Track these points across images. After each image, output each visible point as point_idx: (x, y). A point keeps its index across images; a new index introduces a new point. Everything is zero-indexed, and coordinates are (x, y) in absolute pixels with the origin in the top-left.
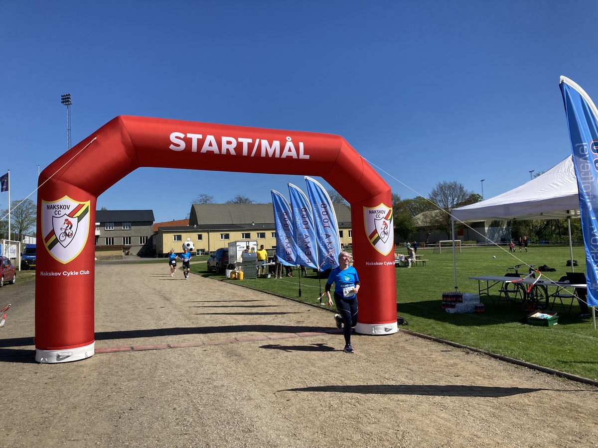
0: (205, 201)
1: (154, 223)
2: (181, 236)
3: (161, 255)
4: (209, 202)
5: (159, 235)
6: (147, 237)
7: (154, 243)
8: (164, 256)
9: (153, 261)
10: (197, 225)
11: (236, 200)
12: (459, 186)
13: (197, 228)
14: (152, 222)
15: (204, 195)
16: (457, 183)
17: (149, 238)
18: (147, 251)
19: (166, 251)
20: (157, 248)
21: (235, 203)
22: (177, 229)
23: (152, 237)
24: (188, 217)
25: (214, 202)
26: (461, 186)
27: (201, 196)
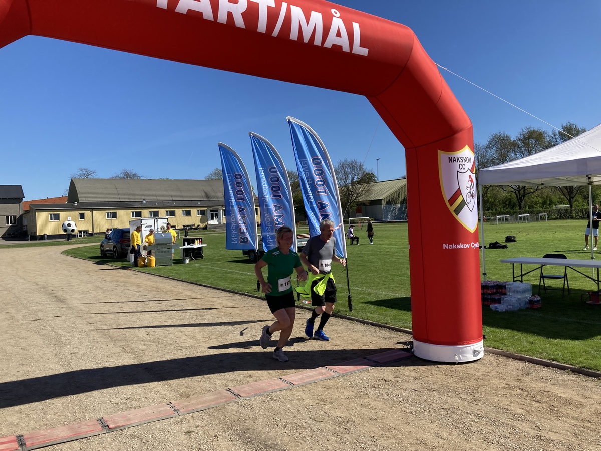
0: (86, 175)
1: (24, 200)
2: (58, 215)
3: (34, 237)
4: (91, 177)
5: (30, 214)
6: (15, 217)
7: (25, 223)
8: (38, 238)
9: (24, 244)
10: (78, 202)
11: (122, 176)
12: (359, 165)
13: (77, 206)
14: (22, 199)
15: (84, 169)
16: (357, 161)
17: (17, 218)
18: (16, 233)
19: (39, 233)
20: (28, 229)
21: (121, 178)
22: (53, 207)
23: (21, 216)
24: (66, 194)
25: (96, 177)
26: (360, 164)
27: (82, 170)
